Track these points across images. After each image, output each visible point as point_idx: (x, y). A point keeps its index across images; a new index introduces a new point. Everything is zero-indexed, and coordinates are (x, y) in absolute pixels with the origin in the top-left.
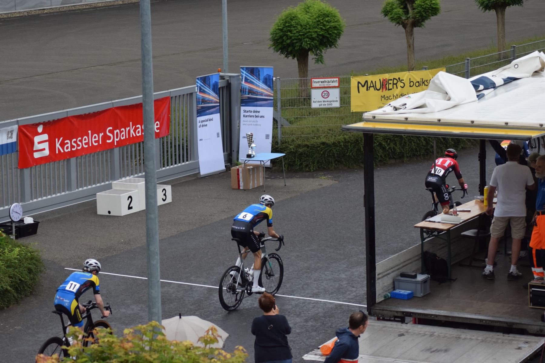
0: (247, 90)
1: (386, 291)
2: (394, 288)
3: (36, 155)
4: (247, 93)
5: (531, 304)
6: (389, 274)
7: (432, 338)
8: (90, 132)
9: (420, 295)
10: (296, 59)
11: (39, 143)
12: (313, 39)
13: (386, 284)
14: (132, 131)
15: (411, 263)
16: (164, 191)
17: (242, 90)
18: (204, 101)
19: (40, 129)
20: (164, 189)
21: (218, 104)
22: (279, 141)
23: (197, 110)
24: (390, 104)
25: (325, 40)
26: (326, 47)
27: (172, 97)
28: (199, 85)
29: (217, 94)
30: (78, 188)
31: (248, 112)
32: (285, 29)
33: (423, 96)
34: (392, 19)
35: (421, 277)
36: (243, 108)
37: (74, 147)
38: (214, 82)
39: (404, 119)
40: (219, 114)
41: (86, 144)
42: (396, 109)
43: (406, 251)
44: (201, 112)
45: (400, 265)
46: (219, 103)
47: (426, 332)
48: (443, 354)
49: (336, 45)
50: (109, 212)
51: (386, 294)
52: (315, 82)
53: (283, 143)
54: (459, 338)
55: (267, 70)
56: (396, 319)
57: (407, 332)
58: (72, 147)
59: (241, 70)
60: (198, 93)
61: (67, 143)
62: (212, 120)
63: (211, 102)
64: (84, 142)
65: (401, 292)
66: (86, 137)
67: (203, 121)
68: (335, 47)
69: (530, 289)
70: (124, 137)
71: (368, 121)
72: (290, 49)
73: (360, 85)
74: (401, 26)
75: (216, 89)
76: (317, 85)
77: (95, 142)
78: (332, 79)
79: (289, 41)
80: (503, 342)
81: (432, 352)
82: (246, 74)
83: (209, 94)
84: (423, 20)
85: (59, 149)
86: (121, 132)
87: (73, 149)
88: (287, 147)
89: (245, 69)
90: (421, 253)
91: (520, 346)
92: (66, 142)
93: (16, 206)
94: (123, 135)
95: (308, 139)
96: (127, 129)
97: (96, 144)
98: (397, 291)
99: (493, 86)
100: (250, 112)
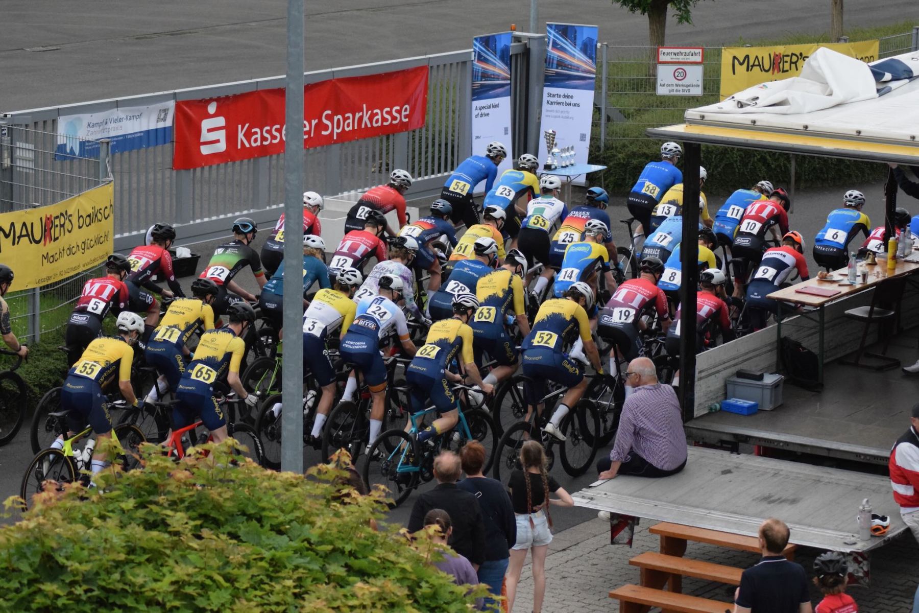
0: (555, 62)
1: (712, 399)
2: (726, 396)
3: (205, 150)
4: (555, 65)
6: (718, 372)
7: (776, 479)
9: (768, 407)
11: (210, 130)
13: (712, 388)
14: (366, 119)
15: (757, 356)
17: (548, 60)
18: (485, 75)
19: (212, 109)
21: (509, 82)
22: (602, 145)
23: (473, 90)
28: (477, 49)
29: (506, 64)
30: (270, 206)
31: (554, 96)
33: (788, 87)
35: (770, 379)
36: (547, 90)
37: (266, 139)
38: (502, 45)
39: (749, 122)
42: (741, 105)
43: (750, 337)
44: (479, 93)
45: (738, 357)
46: (510, 79)
47: (767, 469)
48: (787, 506)
51: (712, 404)
53: (608, 149)
54: (820, 481)
56: (724, 445)
57: (737, 468)
58: (264, 139)
59: (548, 28)
60: (476, 62)
61: (256, 133)
62: (497, 106)
63: (497, 77)
65: (739, 403)
67: (483, 108)
70: (351, 128)
71: (692, 122)
75: (505, 57)
76: (667, 58)
81: (770, 503)
82: (554, 36)
83: (494, 65)
85: (242, 142)
86: (345, 119)
87: (265, 143)
88: (614, 156)
89: (553, 27)
90: (777, 341)
92: (253, 130)
94: (348, 126)
96: (358, 115)
97: (306, 136)
98: (732, 401)
100: (559, 96)
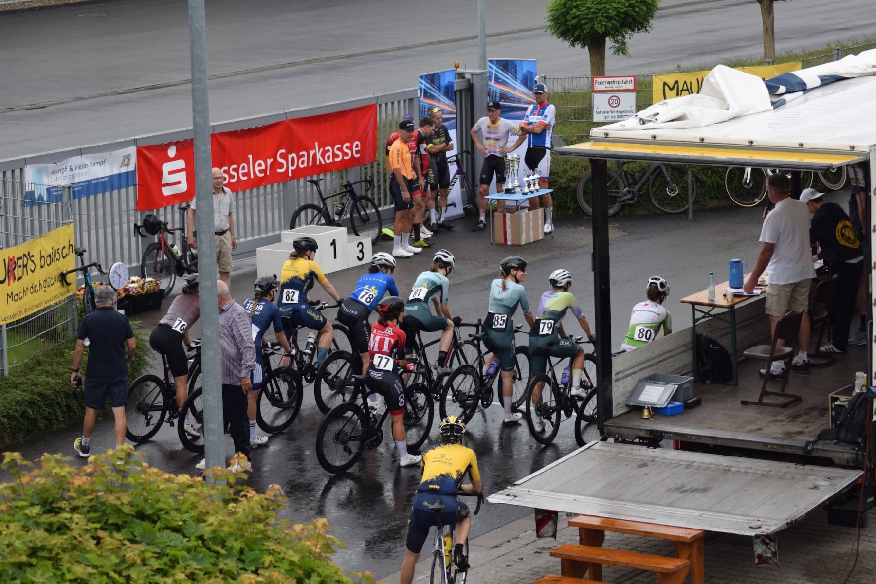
3: (166, 191)
6: (634, 373)
7: (689, 470)
8: (250, 156)
10: (587, 47)
11: (171, 173)
12: (610, 18)
13: (629, 389)
14: (319, 156)
15: (672, 356)
16: (360, 246)
17: (491, 94)
19: (172, 152)
20: (361, 243)
21: (455, 116)
24: (637, 116)
25: (630, 20)
26: (633, 30)
27: (379, 105)
28: (423, 87)
29: (451, 100)
38: (447, 82)
39: (650, 138)
40: (455, 130)
41: (244, 175)
42: (643, 121)
46: (456, 114)
47: (681, 461)
48: (698, 495)
49: (648, 28)
52: (598, 82)
54: (729, 470)
55: (527, 64)
57: (653, 461)
59: (489, 64)
64: (241, 172)
66: (244, 164)
68: (646, 30)
70: (305, 165)
71: (597, 140)
72: (577, 33)
73: (666, 87)
75: (449, 92)
76: (602, 87)
77: (261, 171)
79: (574, 22)
80: (793, 478)
81: (681, 493)
82: (496, 71)
83: (439, 101)
86: (299, 157)
89: (495, 62)
91: (817, 483)
93: (119, 266)
94: (303, 162)
96: (312, 153)
97: (262, 175)
99: (802, 87)
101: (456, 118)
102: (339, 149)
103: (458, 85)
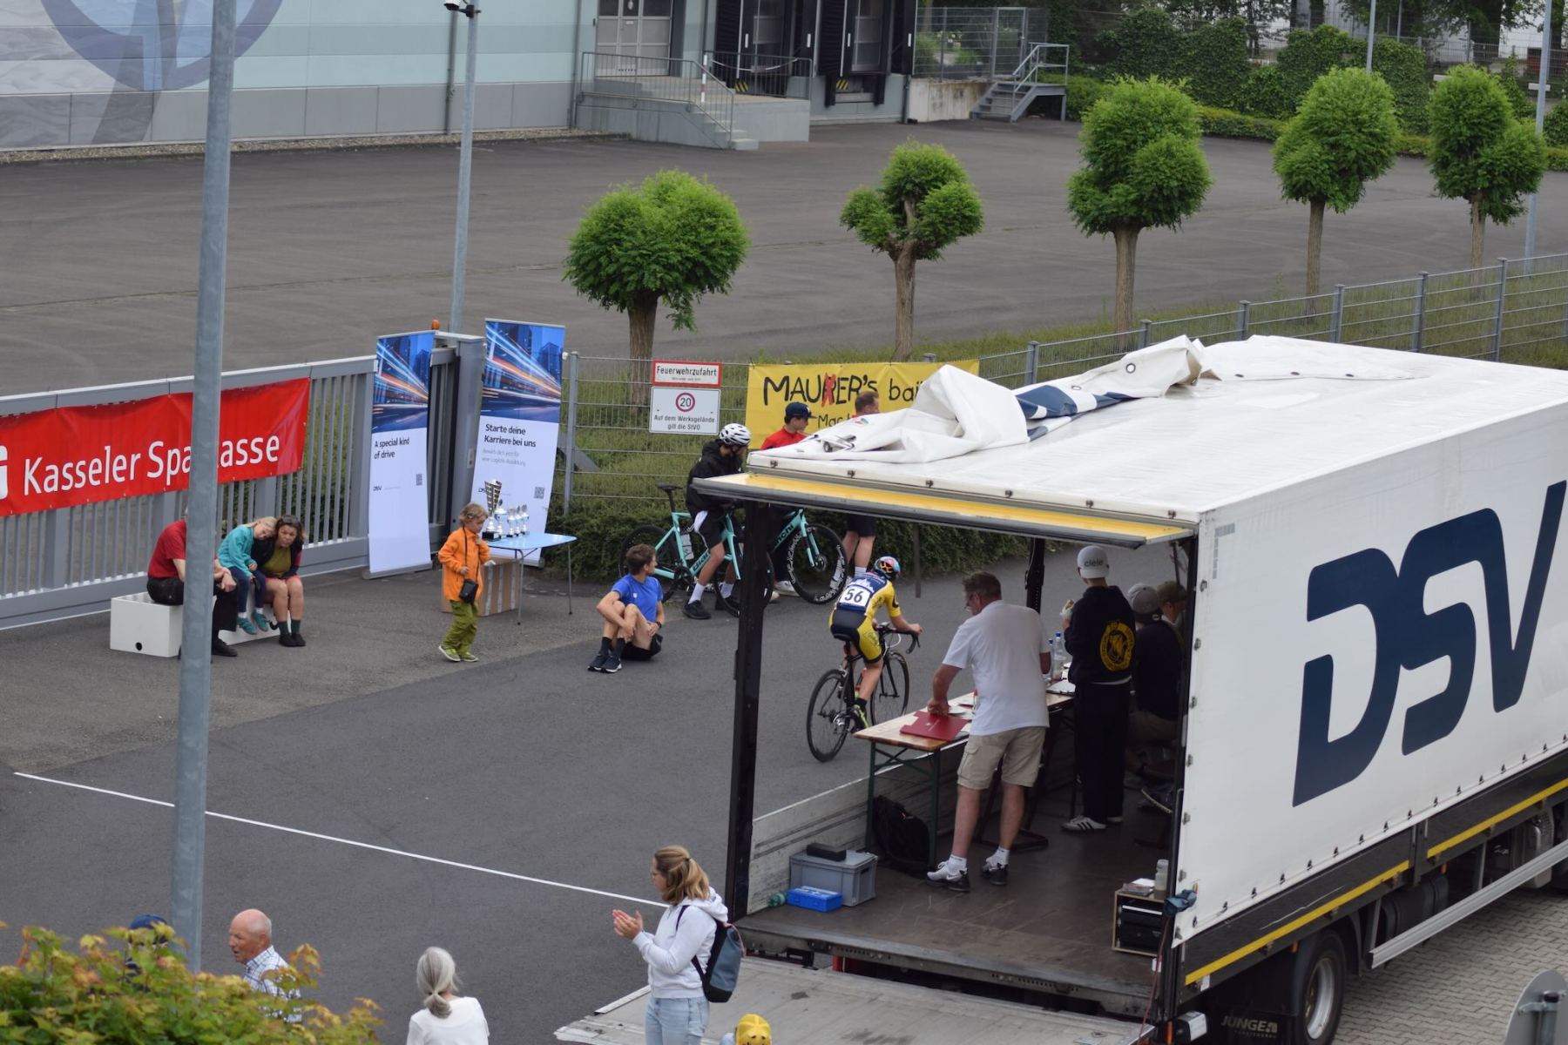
0: (498, 378)
2: (792, 882)
4: (498, 384)
5: (1119, 943)
7: (874, 1007)
8: (108, 448)
9: (852, 901)
10: (626, 310)
12: (669, 268)
13: (774, 871)
15: (839, 823)
17: (487, 375)
18: (391, 395)
21: (426, 406)
22: (566, 506)
23: (374, 416)
24: (816, 436)
25: (700, 272)
26: (702, 289)
27: (314, 381)
28: (382, 356)
29: (423, 380)
30: (69, 583)
31: (496, 429)
32: (605, 237)
33: (899, 423)
34: (866, 235)
35: (856, 859)
36: (485, 420)
37: (66, 482)
38: (419, 351)
39: (845, 475)
40: (425, 430)
41: (96, 477)
42: (829, 448)
43: (831, 795)
44: (383, 421)
45: (812, 826)
46: (429, 403)
47: (861, 992)
49: (725, 287)
50: (139, 646)
51: (773, 895)
52: (662, 370)
53: (574, 512)
54: (938, 1012)
55: (549, 333)
56: (792, 956)
57: (813, 989)
58: (63, 481)
59: (488, 327)
60: (379, 376)
61: (52, 472)
62: (406, 441)
63: (407, 398)
64: (91, 472)
65: (813, 893)
66: (97, 460)
67: (386, 444)
68: (723, 290)
69: (1118, 905)
71: (757, 471)
72: (613, 289)
73: (770, 386)
74: (886, 253)
75: (422, 368)
76: (667, 378)
77: (120, 474)
78: (705, 367)
79: (611, 269)
80: (1041, 1030)
82: (497, 339)
83: (405, 380)
84: (939, 244)
85: (31, 484)
86: (184, 455)
87: (65, 488)
88: (584, 521)
89: (496, 326)
90: (868, 802)
91: (1081, 1041)
92: (48, 468)
95: (634, 505)
97: (122, 479)
98: (804, 890)
99: (1072, 411)
100: (503, 429)
101: (429, 409)
102: (246, 447)
103: (437, 356)
